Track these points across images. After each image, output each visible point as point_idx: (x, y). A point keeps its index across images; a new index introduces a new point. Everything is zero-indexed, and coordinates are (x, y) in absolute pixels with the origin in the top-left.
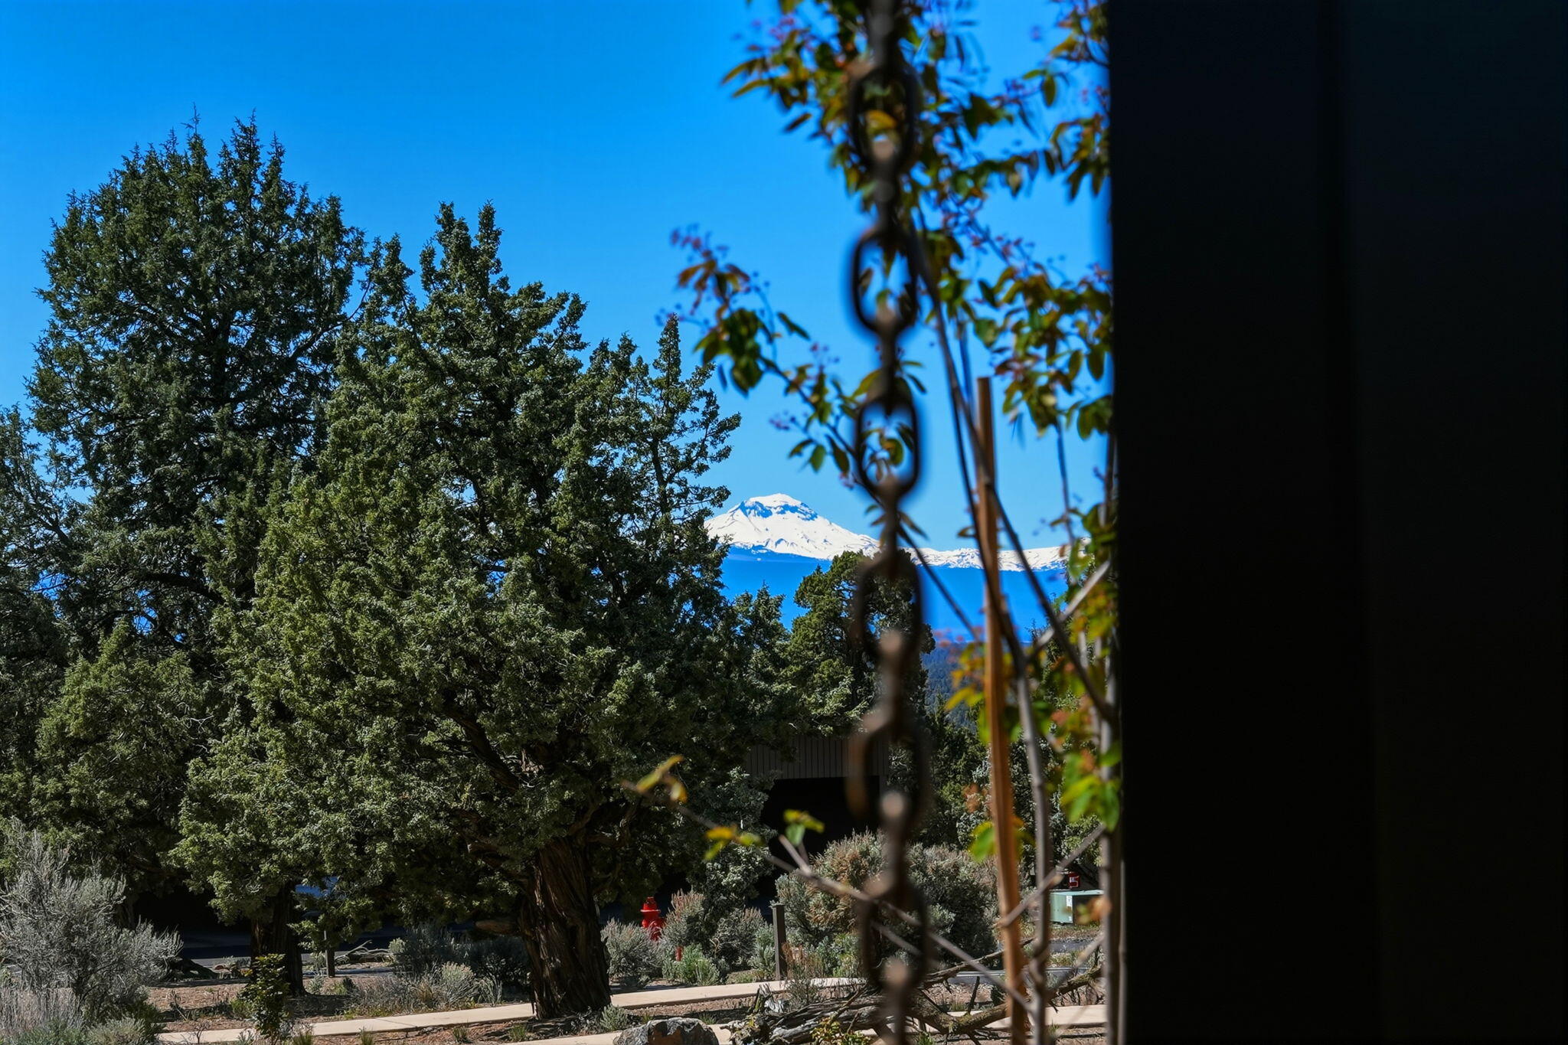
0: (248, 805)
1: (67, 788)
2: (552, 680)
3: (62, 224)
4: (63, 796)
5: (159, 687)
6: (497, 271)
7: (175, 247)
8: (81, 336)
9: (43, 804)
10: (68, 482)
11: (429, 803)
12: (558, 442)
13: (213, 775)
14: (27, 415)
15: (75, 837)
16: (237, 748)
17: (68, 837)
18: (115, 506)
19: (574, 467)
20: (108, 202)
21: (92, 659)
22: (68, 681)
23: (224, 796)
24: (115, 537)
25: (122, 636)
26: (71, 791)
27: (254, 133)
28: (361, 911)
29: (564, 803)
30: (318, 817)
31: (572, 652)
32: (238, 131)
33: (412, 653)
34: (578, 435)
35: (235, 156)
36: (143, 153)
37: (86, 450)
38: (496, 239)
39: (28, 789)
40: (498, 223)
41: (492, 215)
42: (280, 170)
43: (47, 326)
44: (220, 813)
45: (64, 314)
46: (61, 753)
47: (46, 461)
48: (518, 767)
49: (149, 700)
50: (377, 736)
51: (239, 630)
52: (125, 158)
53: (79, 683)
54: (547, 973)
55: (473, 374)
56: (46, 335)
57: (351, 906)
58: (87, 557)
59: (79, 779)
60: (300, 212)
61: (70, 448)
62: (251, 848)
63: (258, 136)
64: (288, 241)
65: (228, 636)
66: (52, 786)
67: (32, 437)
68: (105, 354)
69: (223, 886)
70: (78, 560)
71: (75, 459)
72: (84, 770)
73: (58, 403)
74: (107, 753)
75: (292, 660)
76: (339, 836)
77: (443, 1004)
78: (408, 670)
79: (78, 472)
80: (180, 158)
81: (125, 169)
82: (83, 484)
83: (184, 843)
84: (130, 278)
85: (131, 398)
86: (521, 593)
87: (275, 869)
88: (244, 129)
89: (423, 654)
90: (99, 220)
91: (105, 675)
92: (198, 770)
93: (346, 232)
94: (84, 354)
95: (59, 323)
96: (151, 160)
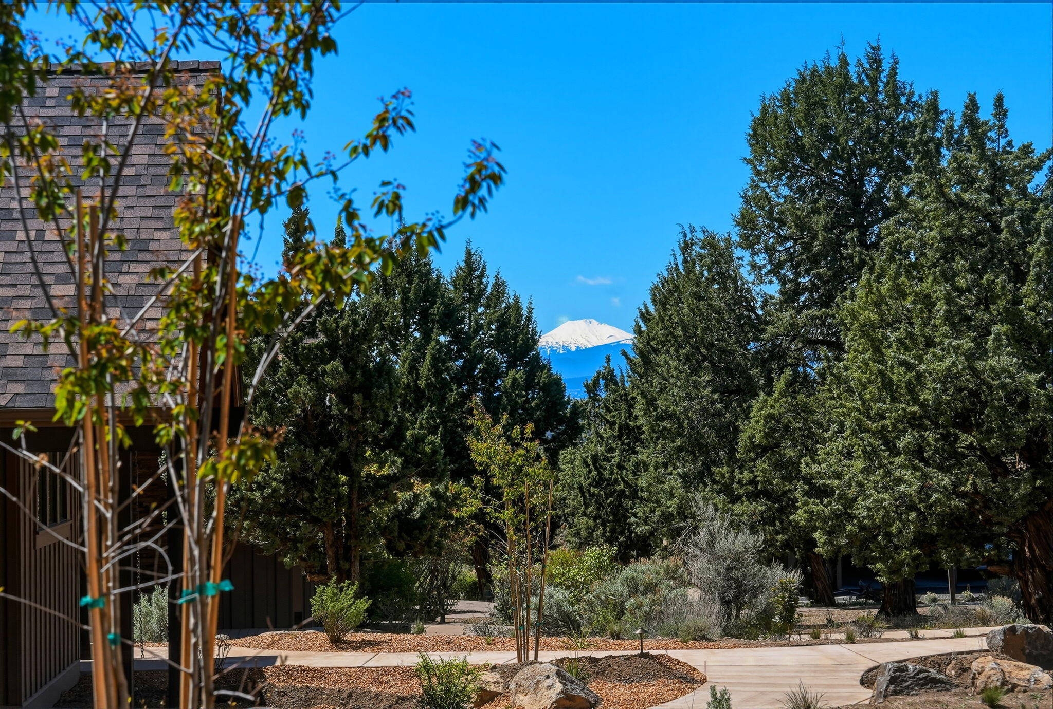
0: (837, 488)
1: (756, 477)
2: (1024, 406)
3: (758, 115)
4: (753, 482)
5: (812, 412)
6: (1006, 136)
7: (825, 128)
8: (769, 187)
9: (741, 488)
10: (762, 281)
11: (945, 487)
12: (1030, 249)
13: (815, 468)
14: (735, 238)
15: (760, 508)
16: (835, 451)
17: (756, 508)
18: (790, 296)
19: (1037, 264)
20: (786, 99)
21: (769, 394)
22: (755, 409)
23: (821, 482)
24: (786, 316)
25: (788, 380)
26: (758, 479)
27: (879, 50)
28: (915, 558)
29: (1034, 488)
30: (871, 495)
31: (1038, 387)
32: (869, 49)
33: (929, 389)
34: (1042, 243)
35: (867, 66)
36: (810, 67)
37: (770, 261)
38: (1005, 115)
39: (732, 478)
40: (1006, 105)
41: (1002, 99)
42: (896, 74)
43: (749, 181)
44: (820, 493)
45: (758, 173)
46: (752, 455)
47: (748, 268)
48: (1014, 464)
49: (806, 420)
50: (909, 443)
51: (832, 374)
52: (798, 70)
53: (761, 409)
54: (1033, 601)
55: (973, 206)
56: (748, 187)
57: (906, 555)
58: (770, 329)
59: (762, 471)
60: (908, 101)
61: (761, 259)
62: (840, 516)
63: (882, 51)
64: (903, 120)
65: (825, 379)
66: (747, 476)
67: (738, 252)
68: (785, 197)
69: (822, 540)
70: (764, 331)
71: (764, 266)
72: (766, 466)
73: (753, 230)
74: (780, 455)
75: (860, 394)
76: (884, 508)
77: (993, 623)
78: (925, 400)
79: (767, 274)
80: (833, 68)
81: (798, 77)
82: (771, 282)
83: (800, 511)
84: (797, 147)
85: (797, 226)
86: (999, 349)
87: (856, 529)
88: (873, 48)
89: (935, 390)
90: (780, 111)
91: (777, 405)
92: (807, 465)
93: (942, 113)
94: (769, 200)
95: (755, 178)
96: (814, 72)
